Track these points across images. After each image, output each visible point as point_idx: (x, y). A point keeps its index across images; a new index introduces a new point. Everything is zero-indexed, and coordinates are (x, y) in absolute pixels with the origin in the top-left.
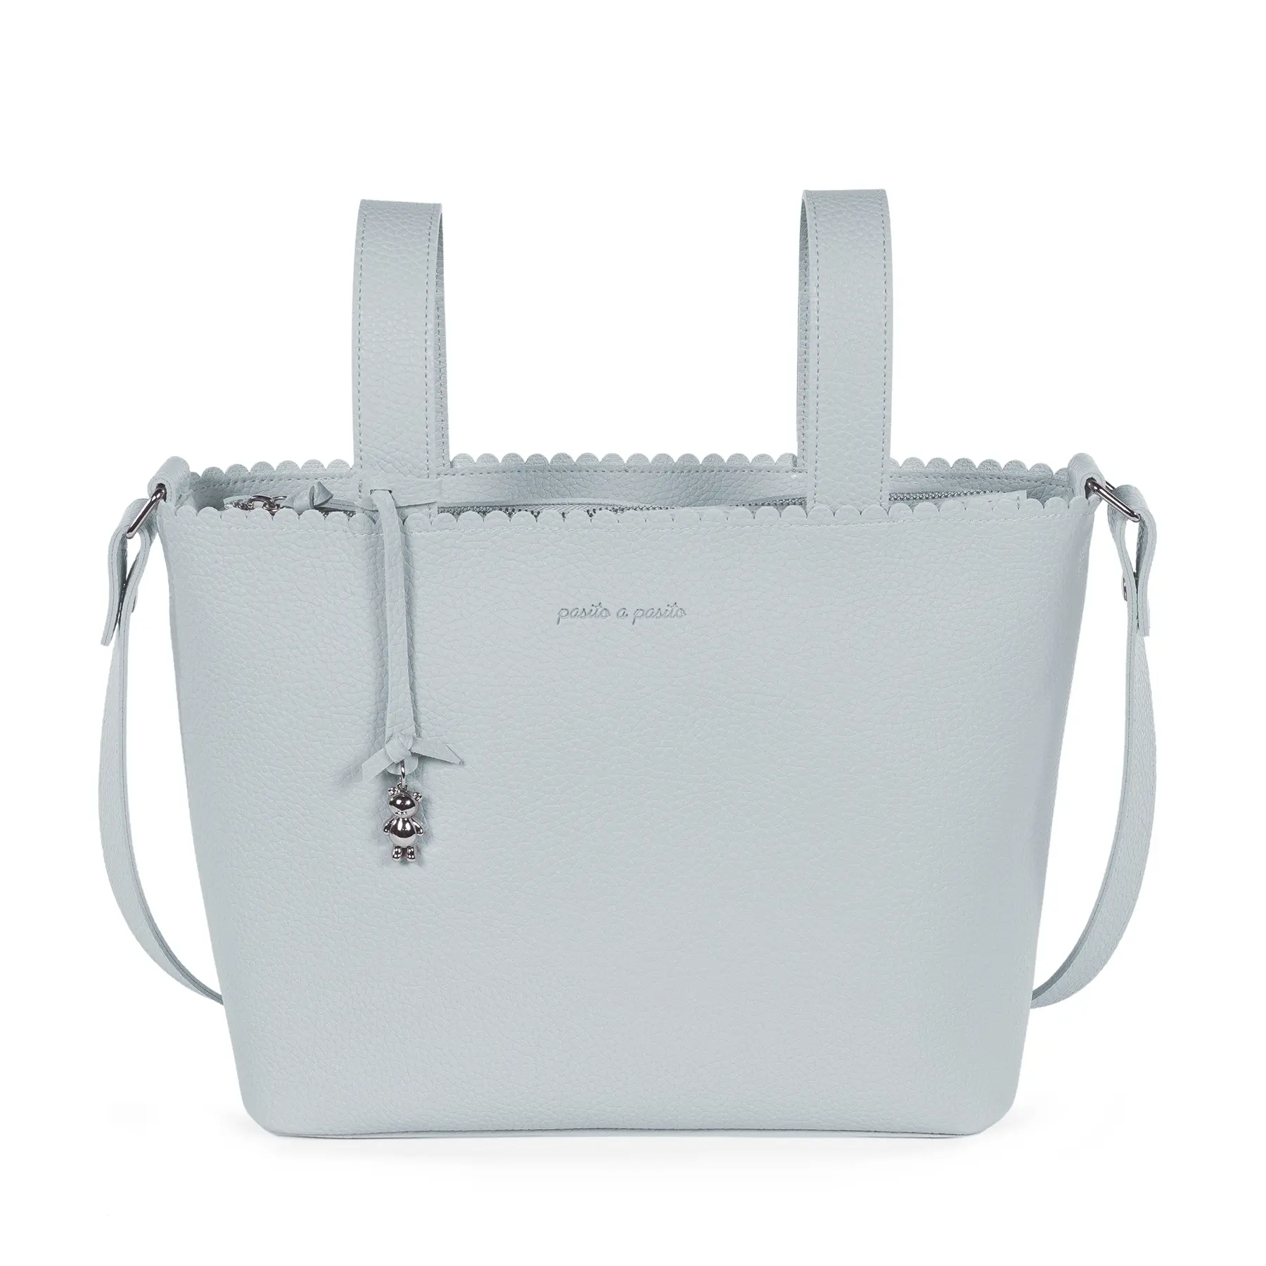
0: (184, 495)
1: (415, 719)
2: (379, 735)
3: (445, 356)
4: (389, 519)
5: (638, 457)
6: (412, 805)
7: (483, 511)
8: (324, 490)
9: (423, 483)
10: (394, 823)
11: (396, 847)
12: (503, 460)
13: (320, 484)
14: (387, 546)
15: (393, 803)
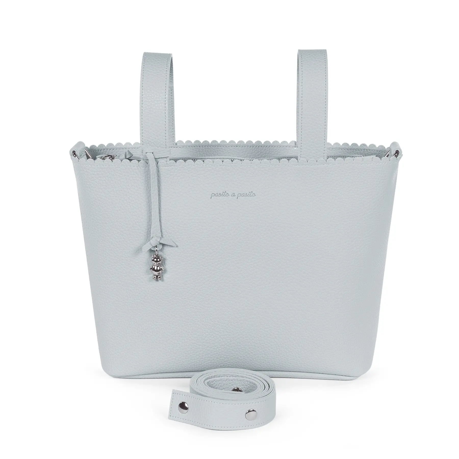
0: (82, 155)
1: (161, 231)
2: (148, 236)
3: (174, 106)
4: (152, 163)
5: (241, 142)
6: (160, 261)
7: (185, 160)
8: (130, 153)
9: (164, 150)
10: (154, 267)
11: (154, 275)
12: (194, 143)
13: (128, 151)
14: (151, 172)
15: (153, 260)
